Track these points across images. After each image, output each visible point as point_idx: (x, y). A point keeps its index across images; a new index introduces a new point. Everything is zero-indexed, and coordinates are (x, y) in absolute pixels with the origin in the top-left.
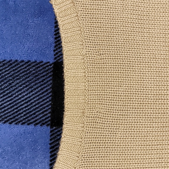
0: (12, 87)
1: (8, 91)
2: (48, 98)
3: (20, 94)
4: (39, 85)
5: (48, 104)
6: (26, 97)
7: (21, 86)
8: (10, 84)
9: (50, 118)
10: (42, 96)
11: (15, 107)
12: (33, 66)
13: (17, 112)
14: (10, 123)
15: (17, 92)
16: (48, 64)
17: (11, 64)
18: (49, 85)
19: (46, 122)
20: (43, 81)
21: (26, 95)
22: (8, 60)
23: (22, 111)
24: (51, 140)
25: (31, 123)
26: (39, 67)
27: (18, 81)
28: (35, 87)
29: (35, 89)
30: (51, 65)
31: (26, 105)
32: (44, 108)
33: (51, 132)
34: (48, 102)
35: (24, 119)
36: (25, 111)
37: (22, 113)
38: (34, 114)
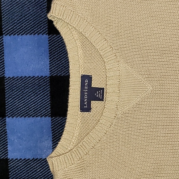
0: (24, 94)
1: (22, 97)
2: (48, 99)
3: (30, 98)
4: (42, 91)
5: (48, 103)
6: (34, 99)
7: (30, 93)
8: (23, 92)
9: (50, 112)
10: (44, 98)
11: (27, 106)
12: (37, 80)
13: (28, 110)
14: (25, 117)
15: (28, 97)
16: (47, 77)
17: (22, 79)
18: (48, 91)
19: (48, 115)
20: (44, 89)
21: (34, 98)
22: (20, 76)
23: (32, 109)
24: (52, 125)
26: (41, 80)
27: (27, 90)
28: (39, 93)
29: (39, 94)
30: (48, 78)
31: (34, 105)
32: (46, 106)
33: (52, 120)
34: (48, 102)
35: (33, 114)
36: (34, 109)
37: (32, 110)
38: (40, 110)
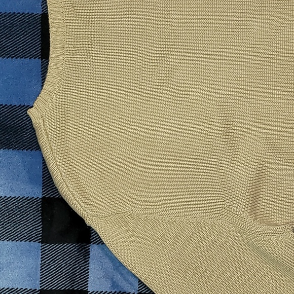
25: (27, 57)
